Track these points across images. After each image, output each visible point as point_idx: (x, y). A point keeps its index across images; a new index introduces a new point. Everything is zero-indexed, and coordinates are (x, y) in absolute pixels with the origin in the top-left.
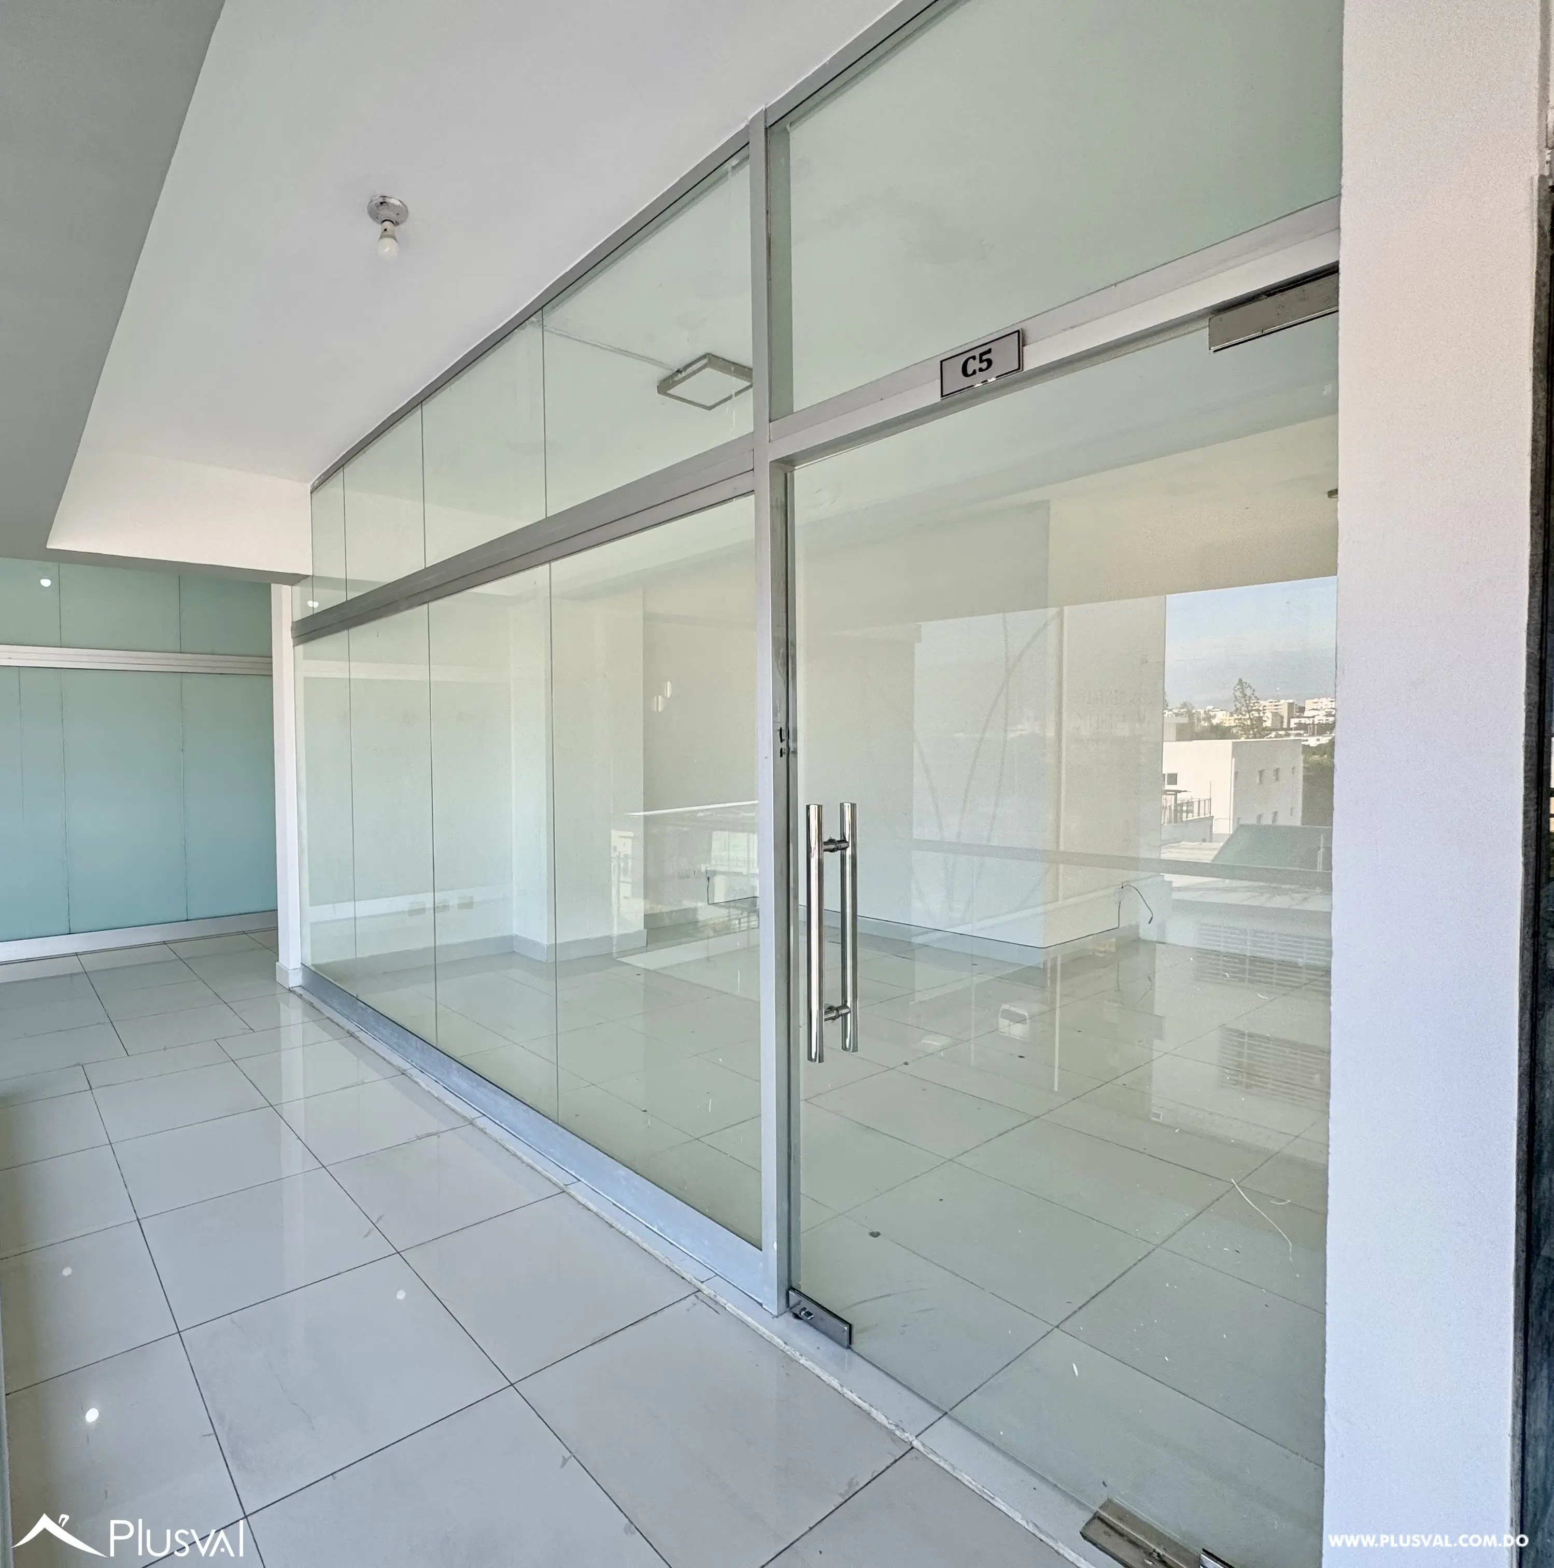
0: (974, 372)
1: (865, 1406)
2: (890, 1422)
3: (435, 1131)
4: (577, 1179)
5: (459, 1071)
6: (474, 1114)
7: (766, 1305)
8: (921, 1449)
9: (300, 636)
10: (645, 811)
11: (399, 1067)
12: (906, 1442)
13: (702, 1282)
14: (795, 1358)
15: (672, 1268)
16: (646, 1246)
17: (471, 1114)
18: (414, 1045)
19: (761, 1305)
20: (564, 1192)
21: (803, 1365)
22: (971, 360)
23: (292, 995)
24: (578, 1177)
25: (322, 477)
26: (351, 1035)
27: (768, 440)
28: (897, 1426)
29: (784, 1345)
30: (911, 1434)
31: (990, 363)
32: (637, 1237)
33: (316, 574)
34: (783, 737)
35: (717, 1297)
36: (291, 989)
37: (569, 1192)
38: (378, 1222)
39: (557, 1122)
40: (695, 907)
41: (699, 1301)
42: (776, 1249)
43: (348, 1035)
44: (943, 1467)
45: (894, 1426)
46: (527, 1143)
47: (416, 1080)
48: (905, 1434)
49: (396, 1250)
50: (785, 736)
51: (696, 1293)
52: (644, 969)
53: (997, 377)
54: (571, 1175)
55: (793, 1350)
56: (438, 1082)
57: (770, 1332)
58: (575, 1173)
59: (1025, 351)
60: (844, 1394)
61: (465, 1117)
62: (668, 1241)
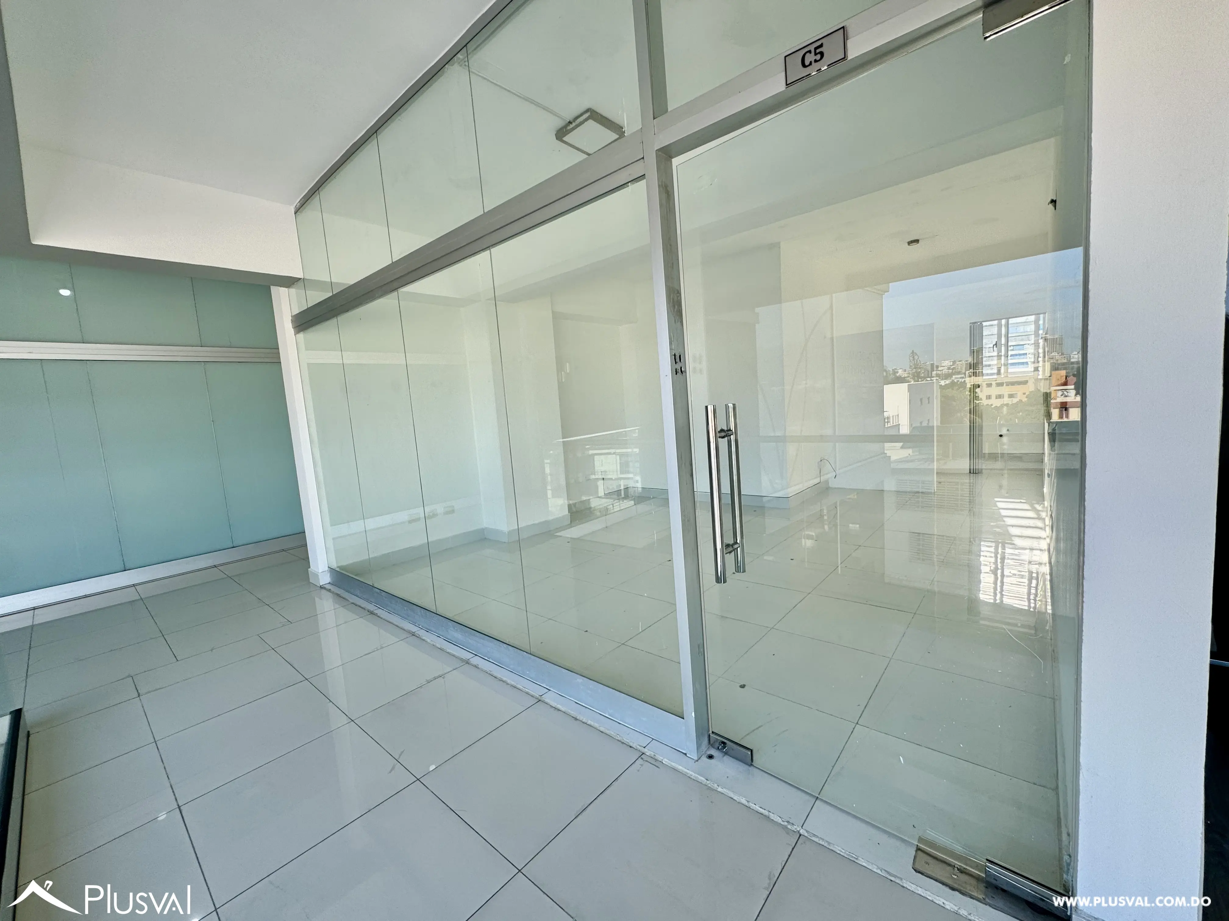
0: (811, 63)
1: (765, 812)
2: (783, 820)
3: (440, 673)
4: (548, 689)
5: (455, 628)
6: (468, 656)
7: (688, 754)
8: (806, 834)
9: (299, 326)
10: (563, 438)
11: (410, 631)
12: (795, 832)
13: (644, 747)
14: (714, 788)
15: (622, 741)
16: (602, 729)
17: (466, 655)
18: (419, 614)
19: (686, 755)
20: (540, 700)
21: (720, 792)
22: (808, 54)
23: (323, 591)
24: (549, 688)
25: (302, 200)
26: (372, 613)
27: (654, 133)
28: (788, 822)
29: (706, 781)
30: (798, 826)
31: (822, 55)
32: (595, 724)
33: (307, 277)
34: (677, 361)
35: (656, 756)
36: (322, 586)
37: (544, 700)
38: (399, 757)
39: (530, 653)
40: (590, 499)
41: (644, 762)
42: (694, 716)
43: (369, 613)
44: (822, 844)
45: (786, 822)
46: (510, 670)
47: (424, 638)
48: (794, 826)
49: (416, 778)
50: (678, 360)
51: (642, 757)
52: (571, 538)
53: (829, 65)
54: (543, 687)
55: (712, 782)
56: (440, 637)
57: (695, 773)
58: (547, 686)
59: (849, 43)
60: (750, 807)
61: (462, 659)
62: (616, 722)
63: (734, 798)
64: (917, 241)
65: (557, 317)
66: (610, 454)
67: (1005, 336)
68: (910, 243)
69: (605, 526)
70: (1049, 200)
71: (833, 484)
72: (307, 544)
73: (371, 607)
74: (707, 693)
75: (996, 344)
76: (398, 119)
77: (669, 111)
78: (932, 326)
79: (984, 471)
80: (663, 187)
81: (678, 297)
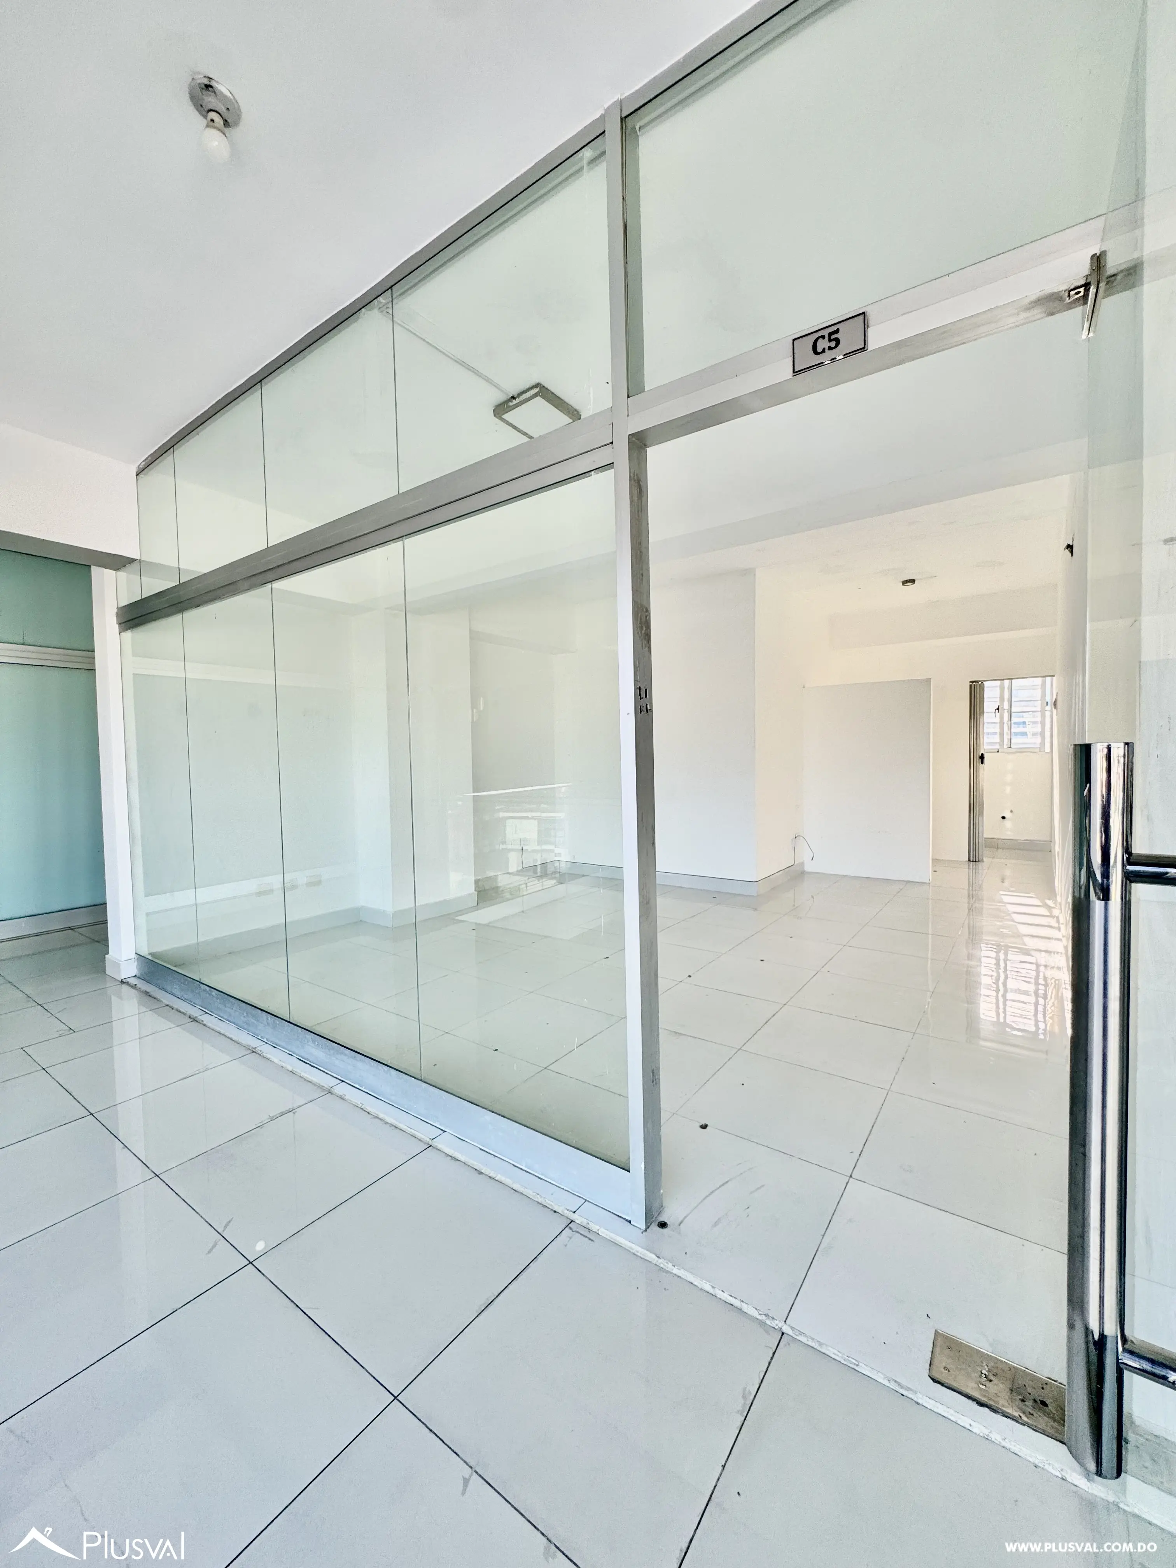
0: (824, 350)
1: (737, 1303)
2: (760, 1313)
3: (290, 1107)
4: (442, 1130)
5: (314, 1042)
6: (331, 1082)
7: (634, 1221)
8: (790, 1332)
9: (125, 622)
10: (473, 793)
11: (248, 1046)
12: (776, 1329)
13: (574, 1212)
14: (667, 1270)
15: (544, 1203)
16: (515, 1187)
17: (327, 1081)
18: (264, 1021)
19: (630, 1222)
20: (431, 1146)
21: (675, 1275)
22: (820, 340)
23: (124, 987)
25: (149, 458)
26: (195, 1020)
27: (627, 414)
28: (767, 1315)
29: (657, 1259)
30: (780, 1321)
31: (838, 341)
32: (506, 1180)
33: (143, 559)
34: (641, 696)
35: (590, 1224)
36: (124, 981)
37: (437, 1146)
38: (224, 1230)
39: (419, 1080)
40: (498, 875)
41: (574, 1232)
42: (643, 1171)
43: (191, 1020)
44: (812, 1346)
45: (764, 1316)
46: (391, 1103)
47: (268, 1056)
48: (775, 1321)
49: (247, 1260)
50: (643, 695)
51: (570, 1225)
52: (478, 924)
53: (845, 355)
54: (436, 1127)
55: (665, 1261)
56: (292, 1055)
57: (642, 1248)
58: (440, 1125)
59: (870, 332)
60: (716, 1295)
61: (322, 1086)
62: (537, 1176)
63: (695, 1283)
64: (913, 581)
65: (474, 637)
67: (1008, 700)
68: (905, 582)
69: (521, 911)
70: (1065, 545)
71: (808, 867)
72: (107, 920)
73: (195, 1012)
74: (661, 1136)
75: (998, 709)
76: (291, 369)
77: (646, 389)
78: (928, 681)
79: (985, 859)
80: (635, 481)
81: (646, 617)
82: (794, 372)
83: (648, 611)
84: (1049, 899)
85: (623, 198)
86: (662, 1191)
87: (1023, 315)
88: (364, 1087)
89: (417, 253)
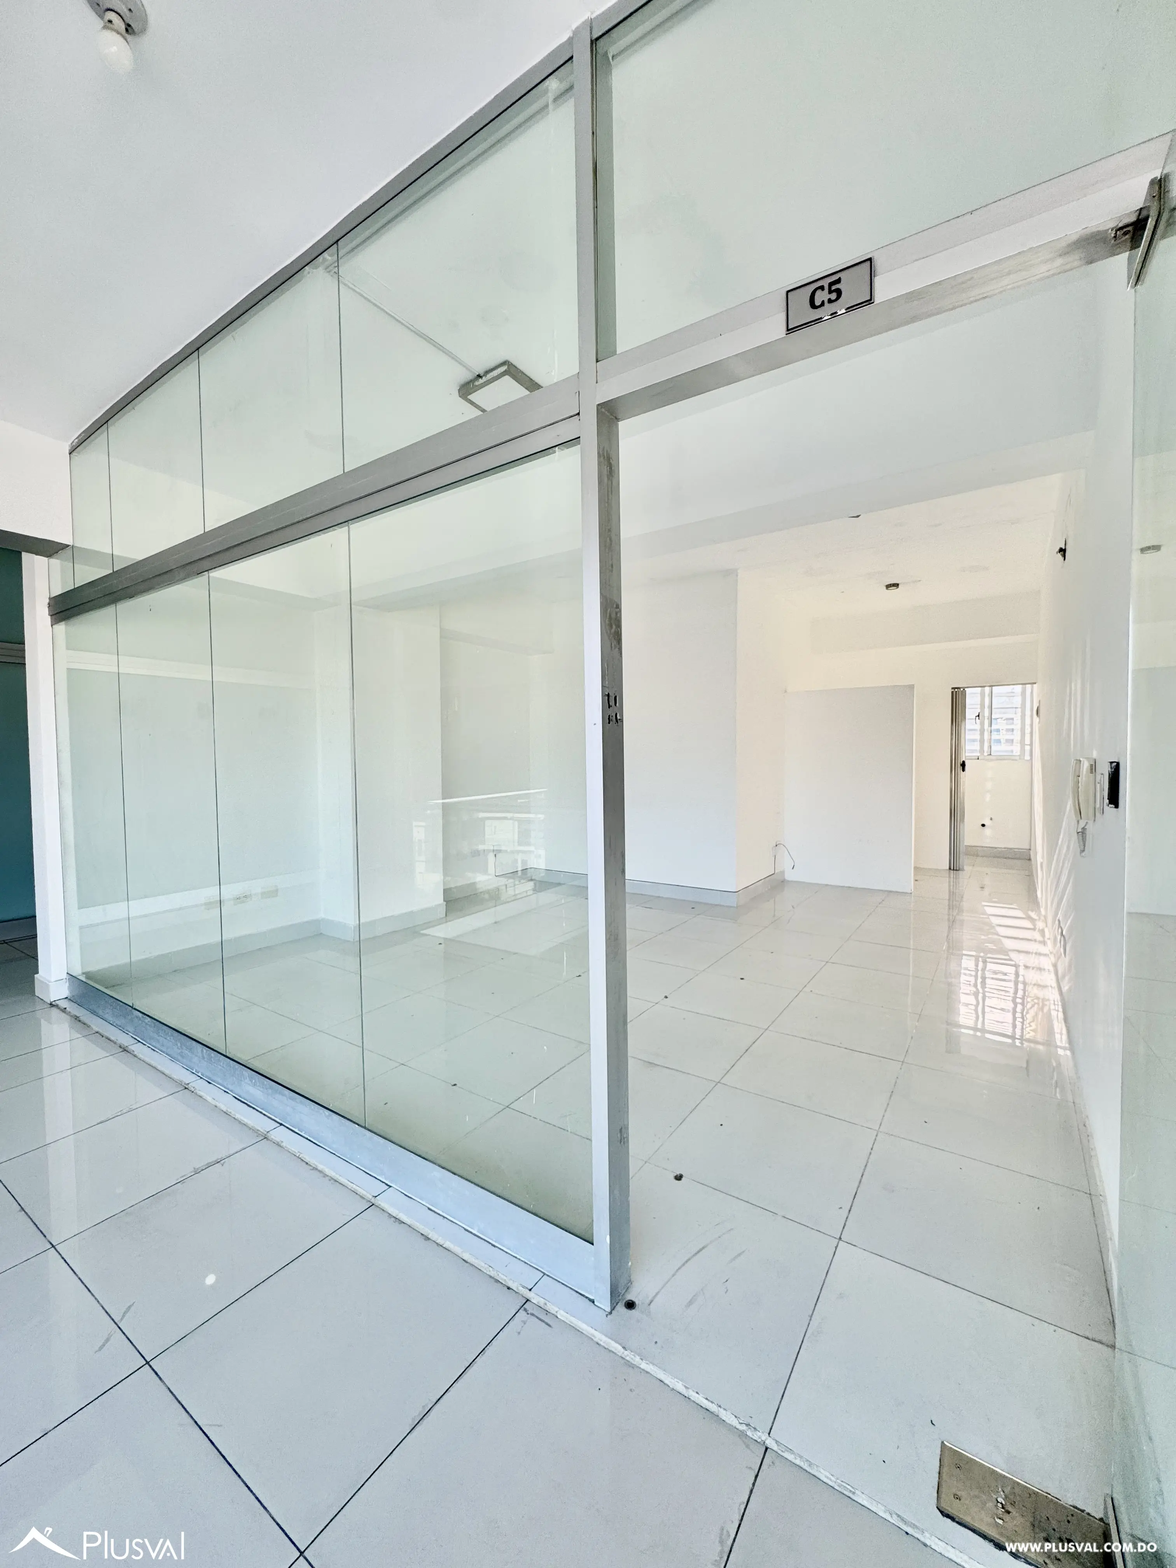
0: (823, 304)
1: (713, 1408)
2: (741, 1421)
3: (219, 1157)
4: (388, 1185)
5: (251, 1079)
6: (268, 1125)
7: (597, 1301)
8: (775, 1448)
9: (59, 613)
10: (443, 799)
11: (180, 1081)
12: (758, 1443)
13: (530, 1290)
14: (635, 1364)
15: (497, 1278)
16: (466, 1256)
17: (262, 1124)
18: (200, 1054)
19: (593, 1302)
20: (373, 1205)
21: (643, 1370)
22: (820, 291)
23: (55, 1011)
24: (389, 1183)
25: (82, 435)
26: (125, 1051)
27: (595, 381)
28: (748, 1425)
29: (623, 1350)
30: (763, 1433)
31: (839, 292)
32: (456, 1247)
33: (75, 545)
34: (610, 704)
35: (548, 1305)
36: (54, 1003)
37: (380, 1205)
38: (122, 1319)
39: (364, 1125)
41: (529, 1315)
42: (608, 1242)
43: (121, 1050)
44: (800, 1465)
45: (744, 1425)
46: (332, 1151)
47: (201, 1093)
48: (757, 1432)
49: (145, 1359)
50: (612, 703)
51: (525, 1306)
52: (445, 939)
53: (848, 308)
54: (381, 1181)
55: (632, 1353)
56: (227, 1092)
57: (606, 1336)
58: (386, 1179)
59: (877, 281)
60: (690, 1397)
61: (258, 1130)
62: (490, 1243)
63: (666, 1382)
64: (896, 585)
65: (445, 636)
66: (505, 818)
67: (989, 707)
68: (888, 586)
69: (493, 922)
70: (1058, 549)
71: (790, 876)
73: (125, 1040)
74: (629, 1201)
75: (978, 716)
76: (231, 335)
77: (617, 353)
78: (911, 687)
79: (965, 868)
80: (604, 458)
81: (616, 614)
82: (788, 330)
83: (618, 607)
84: (1032, 911)
85: (593, 133)
86: (630, 1264)
87: (1059, 261)
88: (303, 1132)
89: (364, 203)
